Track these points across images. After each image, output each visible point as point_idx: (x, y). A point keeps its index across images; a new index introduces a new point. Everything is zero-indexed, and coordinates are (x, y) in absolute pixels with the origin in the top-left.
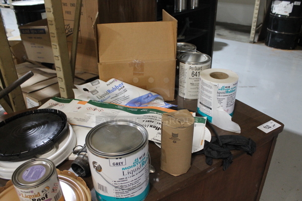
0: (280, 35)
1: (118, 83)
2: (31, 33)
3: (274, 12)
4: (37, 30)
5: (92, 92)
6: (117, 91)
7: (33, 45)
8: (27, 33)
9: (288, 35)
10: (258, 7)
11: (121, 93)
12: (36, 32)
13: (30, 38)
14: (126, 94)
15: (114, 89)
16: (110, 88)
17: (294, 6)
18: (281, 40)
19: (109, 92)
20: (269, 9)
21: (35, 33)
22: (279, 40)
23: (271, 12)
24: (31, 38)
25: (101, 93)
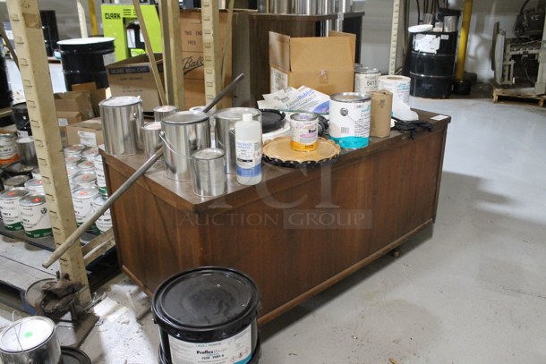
0: (427, 79)
1: (308, 89)
2: (125, 73)
3: (416, 49)
4: (136, 68)
5: (283, 100)
6: (308, 97)
7: (126, 90)
8: (120, 73)
9: (438, 79)
10: (395, 44)
11: (311, 99)
12: (134, 70)
13: (122, 79)
14: (315, 100)
15: (305, 95)
16: (302, 94)
17: (441, 40)
18: (430, 86)
19: (300, 97)
20: (410, 45)
21: (133, 73)
22: (426, 86)
23: (414, 50)
24: (125, 79)
25: (291, 100)
